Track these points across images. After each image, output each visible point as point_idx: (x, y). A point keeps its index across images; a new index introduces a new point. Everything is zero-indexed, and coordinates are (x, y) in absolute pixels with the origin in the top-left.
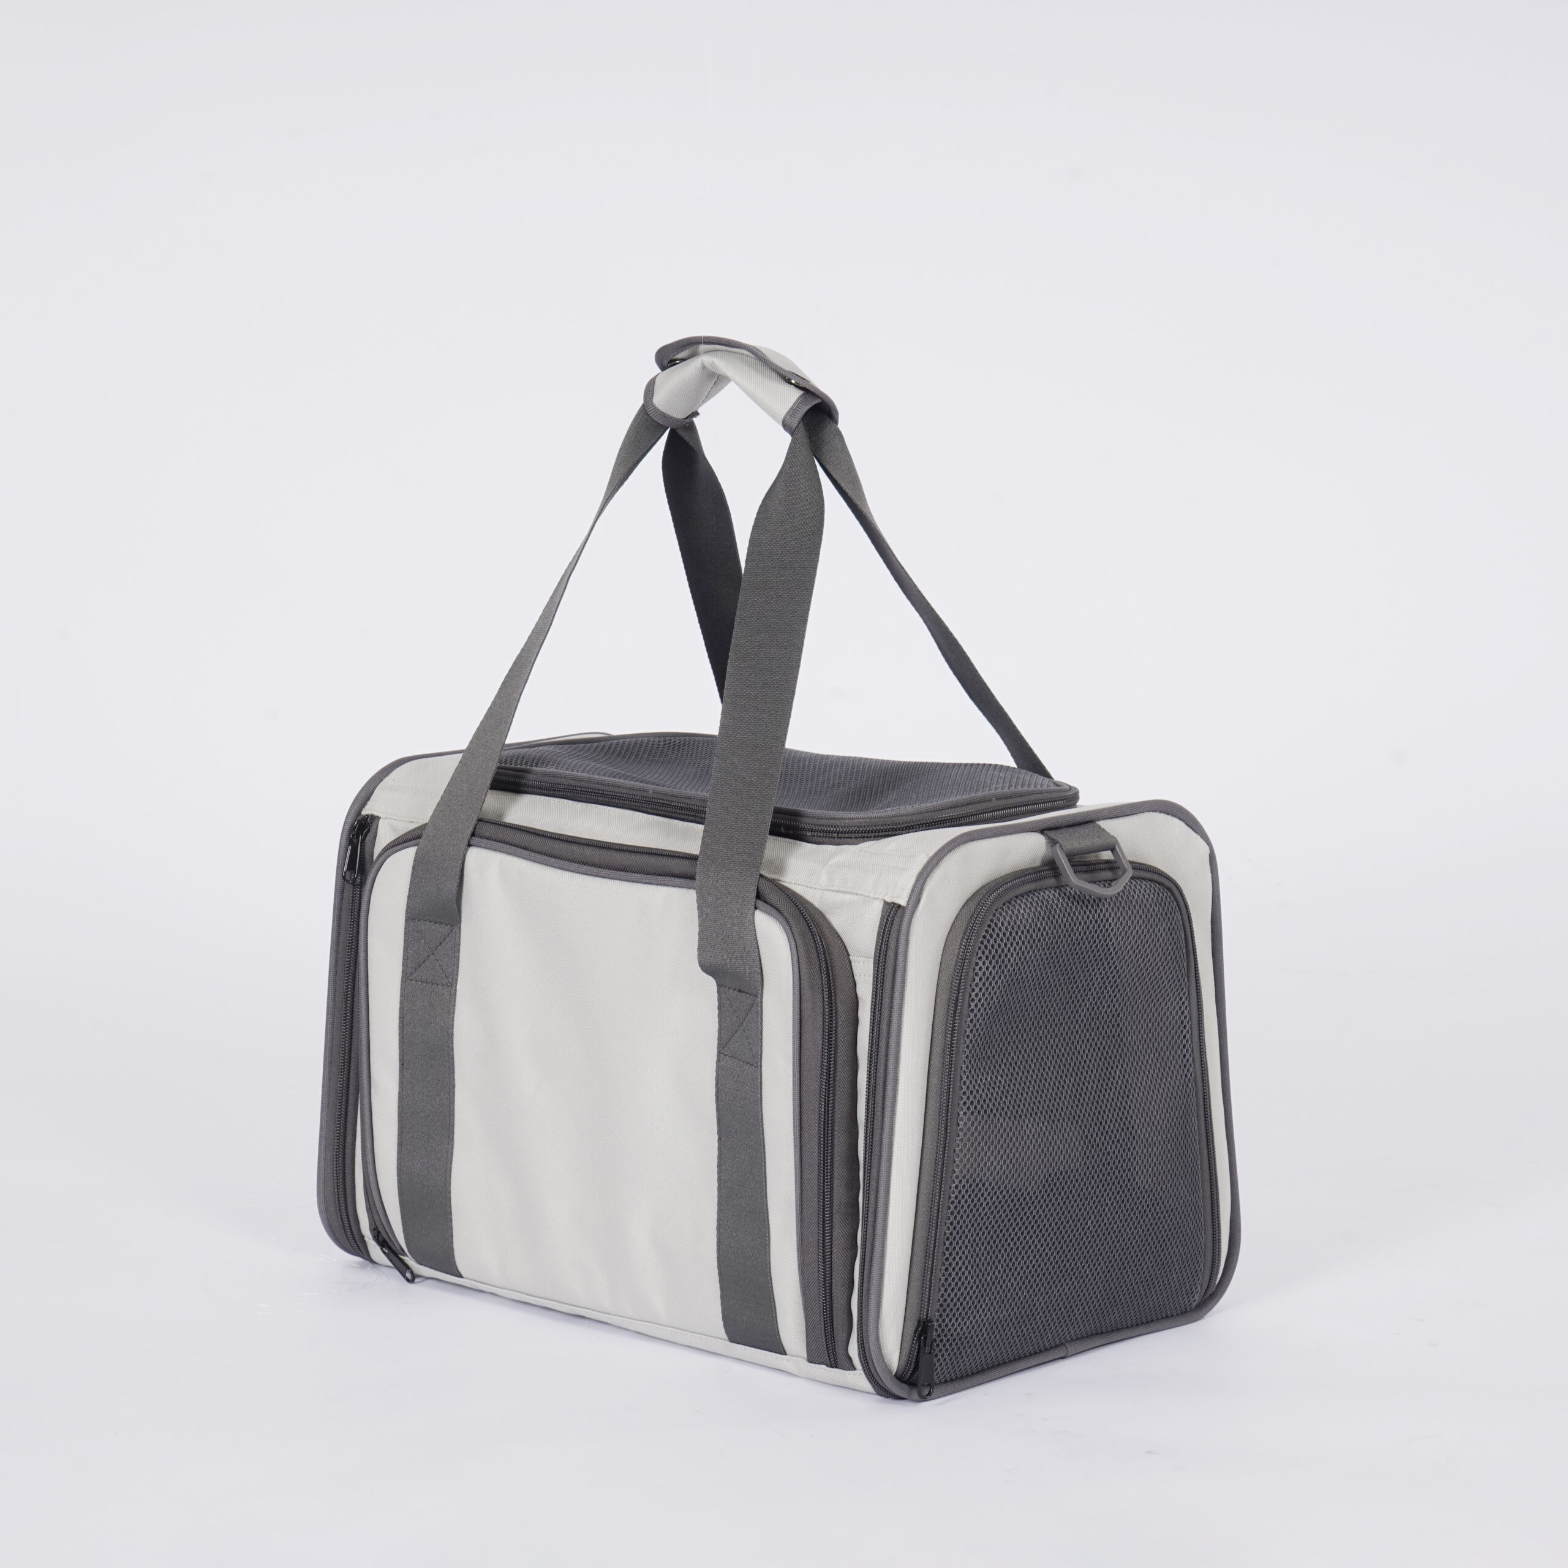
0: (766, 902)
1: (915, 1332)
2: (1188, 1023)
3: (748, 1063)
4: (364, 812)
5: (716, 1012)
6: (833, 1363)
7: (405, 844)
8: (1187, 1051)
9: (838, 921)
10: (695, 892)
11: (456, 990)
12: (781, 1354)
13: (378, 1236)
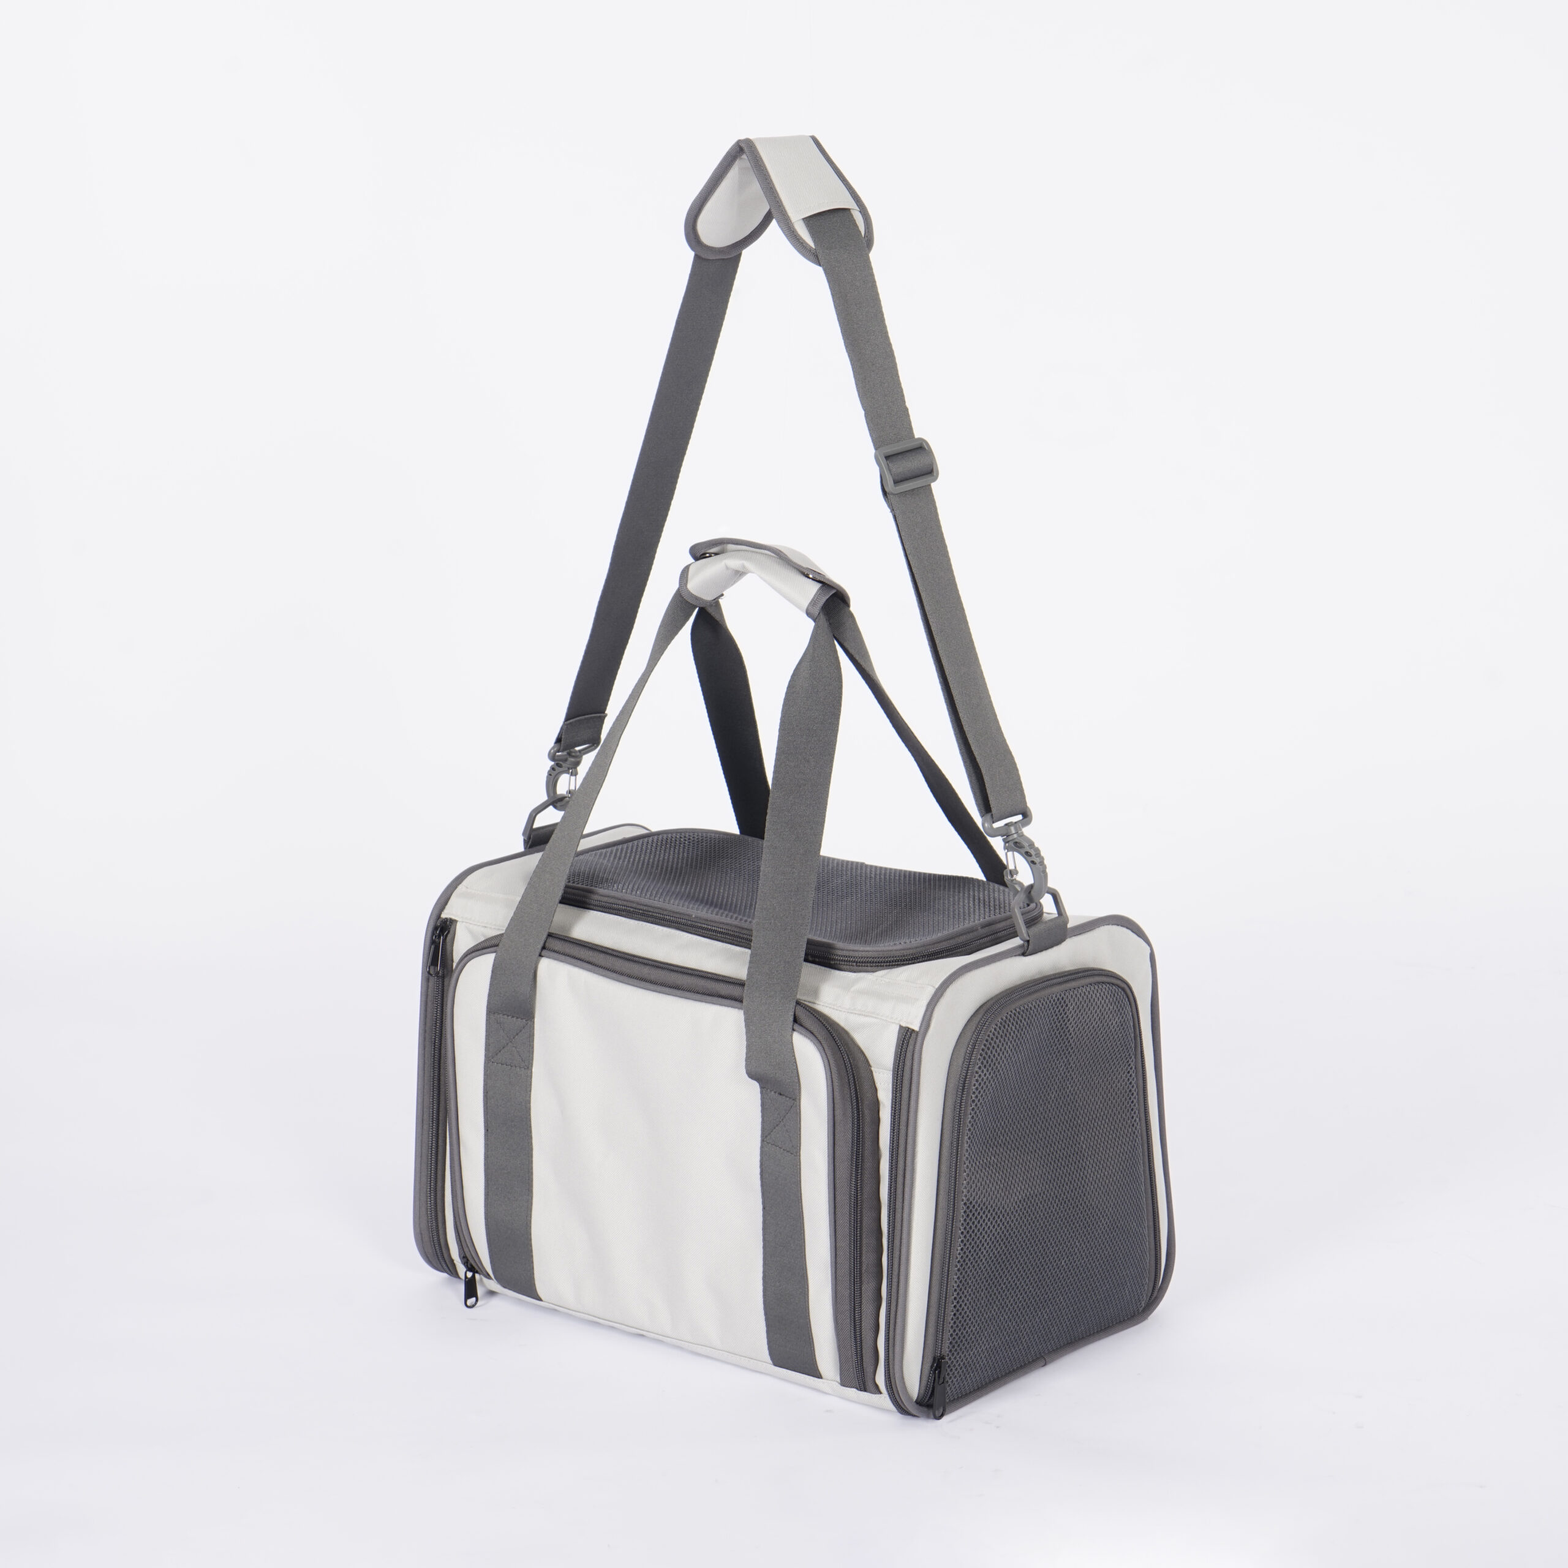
0: (802, 1026)
1: (932, 1367)
2: (1135, 1091)
3: (788, 1152)
4: (443, 916)
5: (760, 1108)
6: (863, 1388)
7: (484, 951)
8: (1135, 1113)
9: (861, 1039)
10: (741, 1013)
11: (532, 1072)
12: (819, 1378)
13: (467, 1263)
